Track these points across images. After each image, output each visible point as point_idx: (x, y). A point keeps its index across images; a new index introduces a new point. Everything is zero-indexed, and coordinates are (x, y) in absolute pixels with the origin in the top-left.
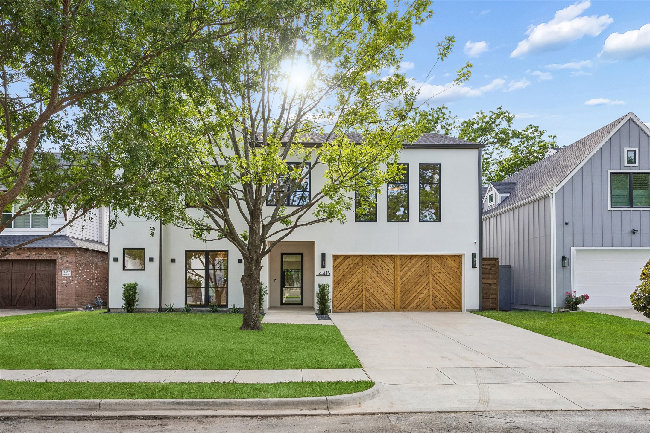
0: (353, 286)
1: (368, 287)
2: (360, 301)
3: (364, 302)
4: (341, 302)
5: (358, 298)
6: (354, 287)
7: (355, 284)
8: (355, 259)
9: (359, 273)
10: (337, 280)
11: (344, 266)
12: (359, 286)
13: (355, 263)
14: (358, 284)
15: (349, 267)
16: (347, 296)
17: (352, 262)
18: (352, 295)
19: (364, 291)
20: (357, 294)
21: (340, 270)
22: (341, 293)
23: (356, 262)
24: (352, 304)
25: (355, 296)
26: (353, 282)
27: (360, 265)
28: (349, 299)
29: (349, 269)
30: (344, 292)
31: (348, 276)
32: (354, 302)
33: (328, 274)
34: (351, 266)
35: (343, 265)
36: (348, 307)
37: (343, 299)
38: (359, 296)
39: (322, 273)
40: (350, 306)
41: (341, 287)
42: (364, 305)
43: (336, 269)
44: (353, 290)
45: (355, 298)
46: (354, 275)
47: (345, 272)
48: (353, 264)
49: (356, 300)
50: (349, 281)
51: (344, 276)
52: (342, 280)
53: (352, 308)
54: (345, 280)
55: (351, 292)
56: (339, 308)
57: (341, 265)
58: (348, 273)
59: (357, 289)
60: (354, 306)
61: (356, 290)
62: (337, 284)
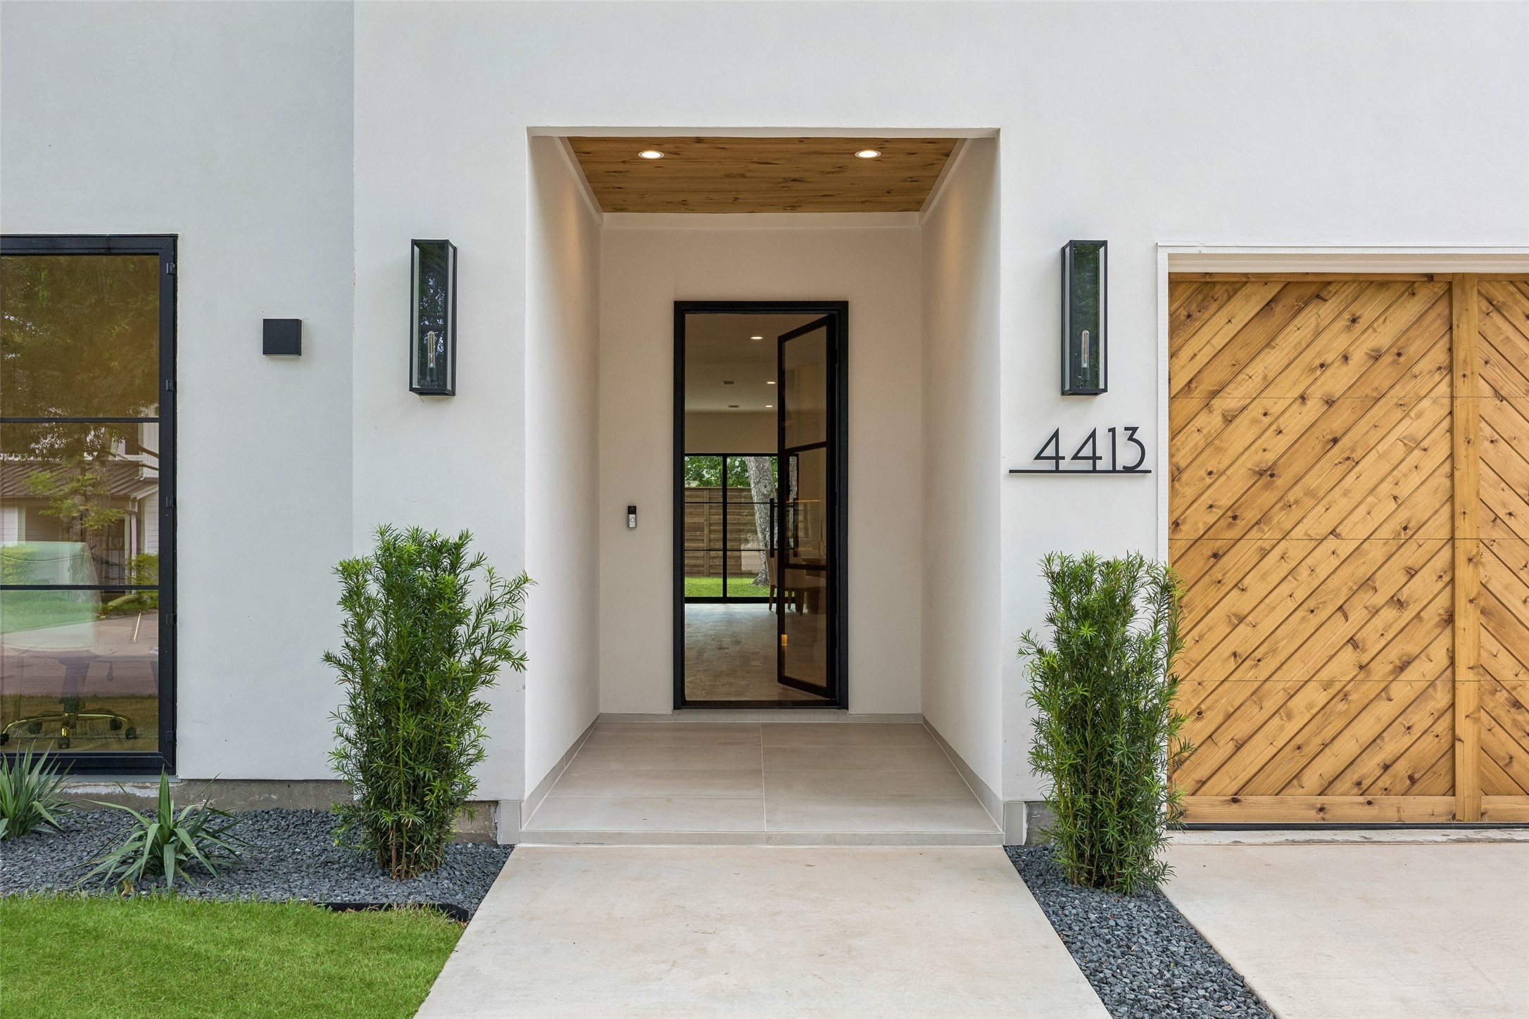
0: (1361, 569)
1: (1499, 580)
2: (1420, 719)
3: (1465, 729)
4: (1239, 728)
5: (1402, 691)
6: (1368, 584)
7: (1376, 553)
8: (1369, 310)
9: (1414, 444)
10: (1199, 519)
11: (1268, 383)
12: (1411, 573)
13: (1376, 356)
14: (1410, 555)
15: (1316, 394)
16: (1296, 671)
17: (1341, 343)
18: (1348, 656)
19: (1467, 619)
20: (1393, 654)
21: (1229, 419)
22: (1243, 638)
23: (1383, 337)
24: (1346, 747)
25: (1381, 669)
26: (1356, 530)
27: (1425, 365)
28: (1315, 696)
29: (1314, 407)
30: (1266, 627)
31: (1311, 481)
32: (1366, 727)
33: (1127, 455)
34: (1337, 380)
35: (1257, 369)
36: (1312, 779)
37: (1257, 695)
38: (1412, 673)
39: (1067, 449)
40: (1327, 765)
41: (1239, 586)
42: (1466, 753)
43: (1194, 402)
44: (1357, 614)
45: (1370, 688)
46: (1370, 469)
47: (1284, 442)
48: (1358, 356)
49: (1384, 711)
50: (1317, 522)
51: (1267, 474)
52: (1250, 515)
53: (1346, 783)
54: (1282, 519)
55: (1341, 630)
56: (1226, 783)
57: (1239, 368)
58: (1313, 444)
59: (1398, 603)
60: (1370, 766)
61: (1389, 614)
62: (1207, 548)
